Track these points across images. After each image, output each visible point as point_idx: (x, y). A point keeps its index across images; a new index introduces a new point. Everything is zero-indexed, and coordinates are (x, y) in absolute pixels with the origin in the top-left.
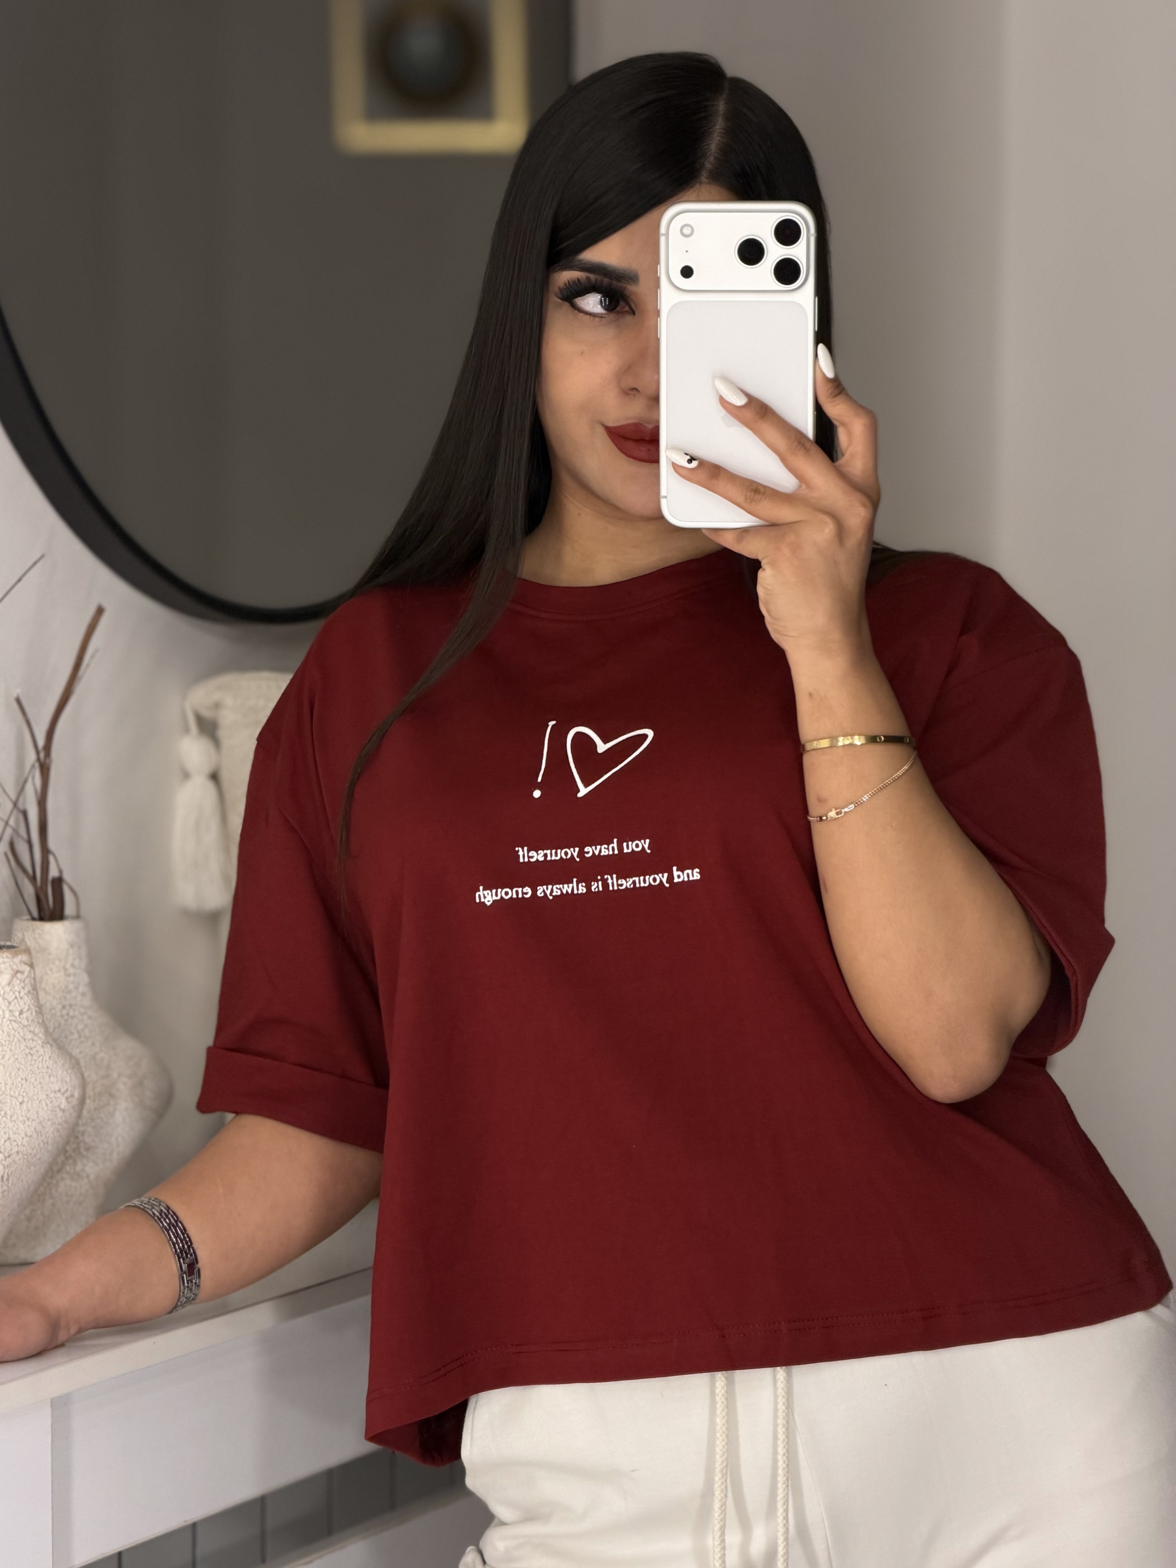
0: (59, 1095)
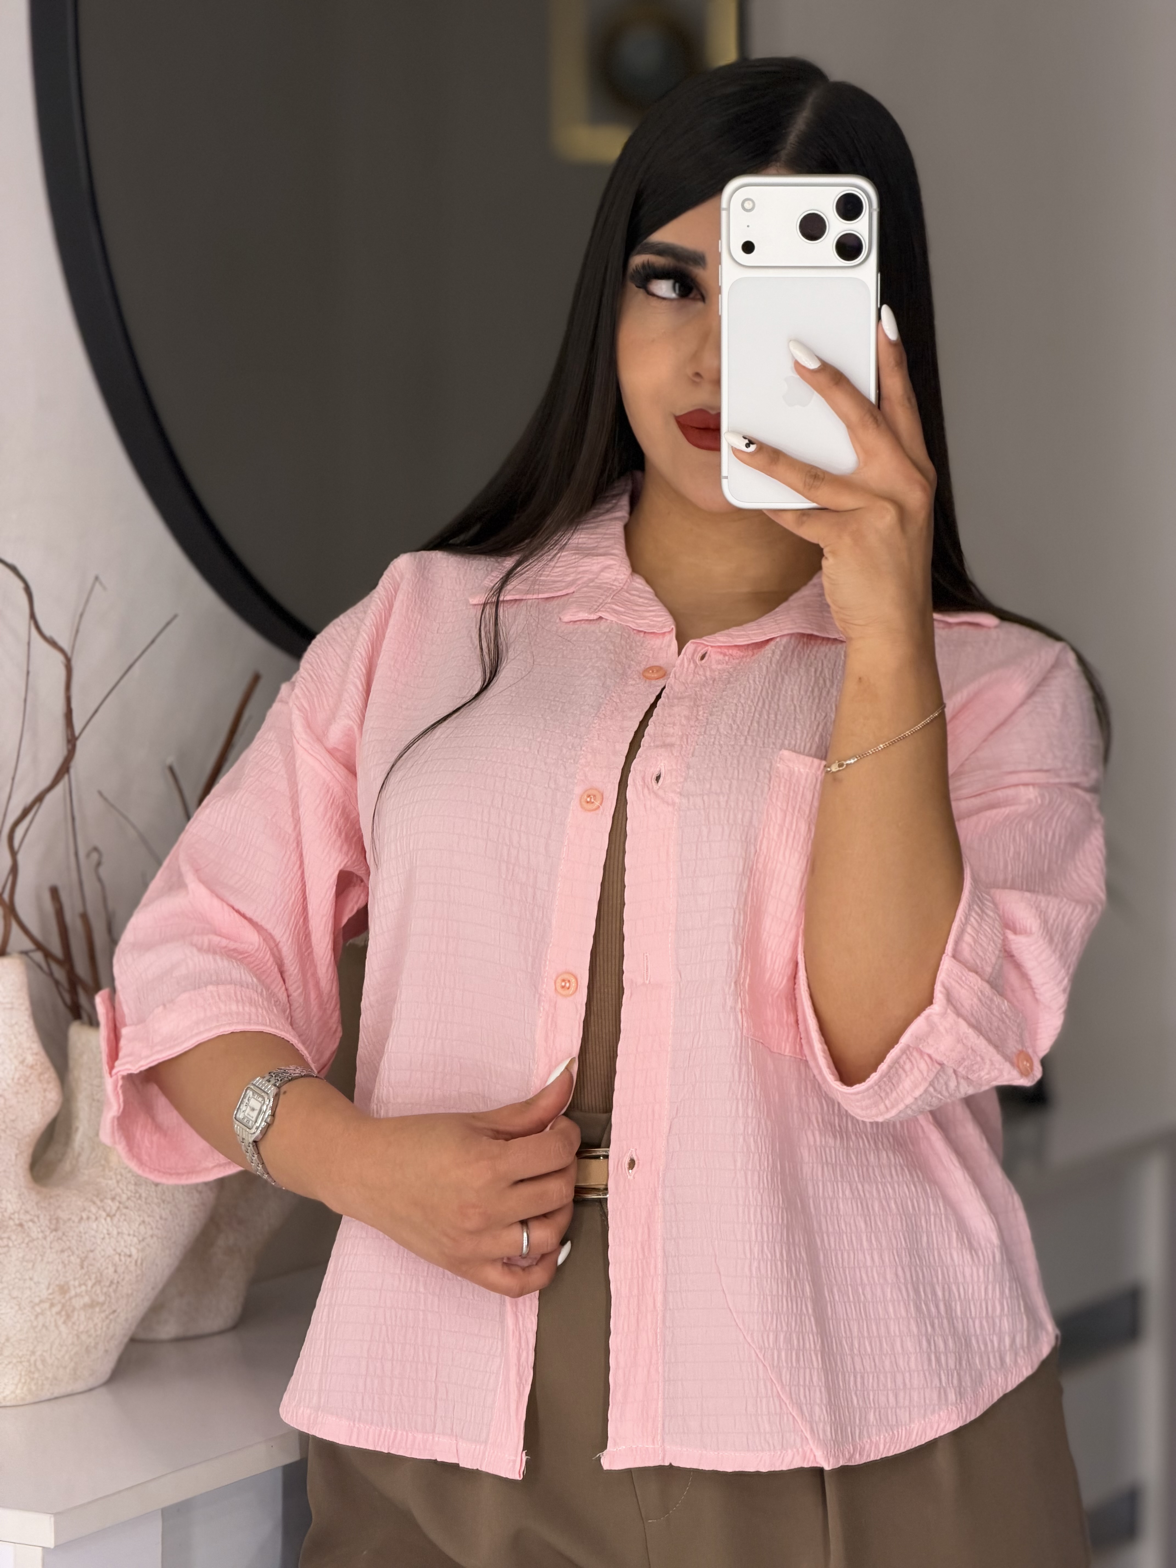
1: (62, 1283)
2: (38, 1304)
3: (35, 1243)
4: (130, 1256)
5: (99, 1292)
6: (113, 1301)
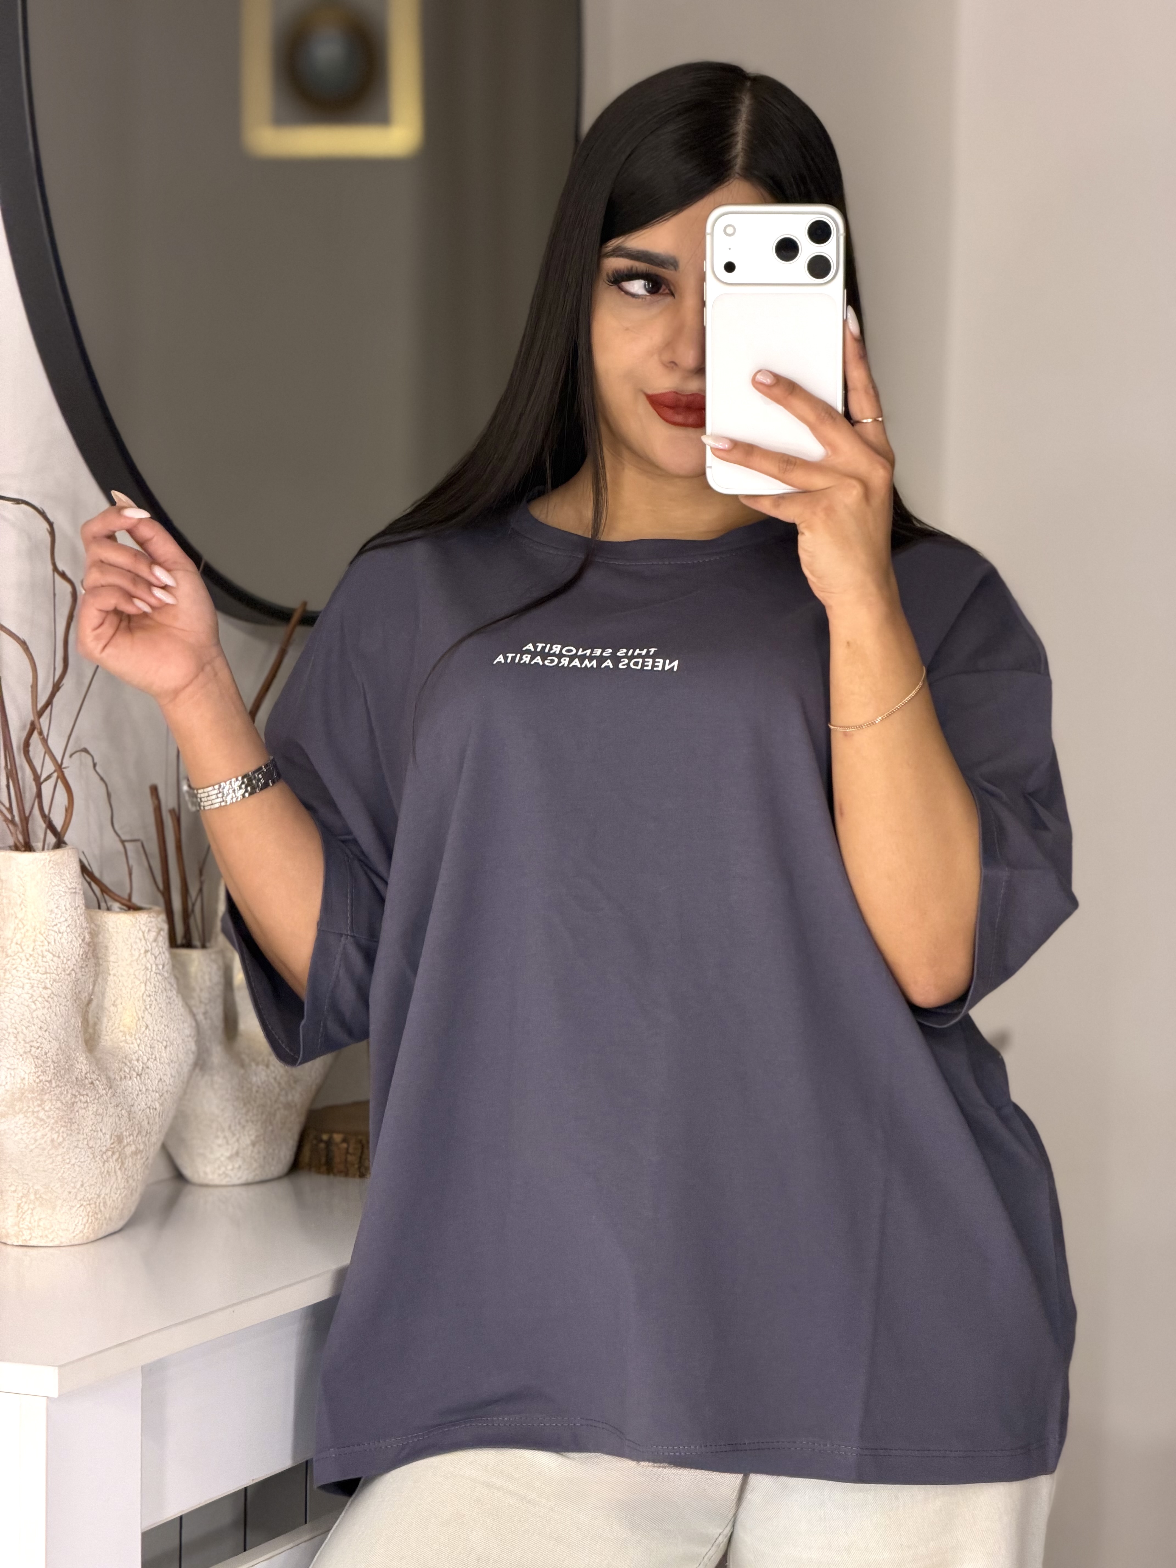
0: (190, 1039)
1: (119, 1134)
2: (105, 1153)
3: (102, 1098)
4: (156, 1109)
5: (140, 1141)
6: (147, 1149)
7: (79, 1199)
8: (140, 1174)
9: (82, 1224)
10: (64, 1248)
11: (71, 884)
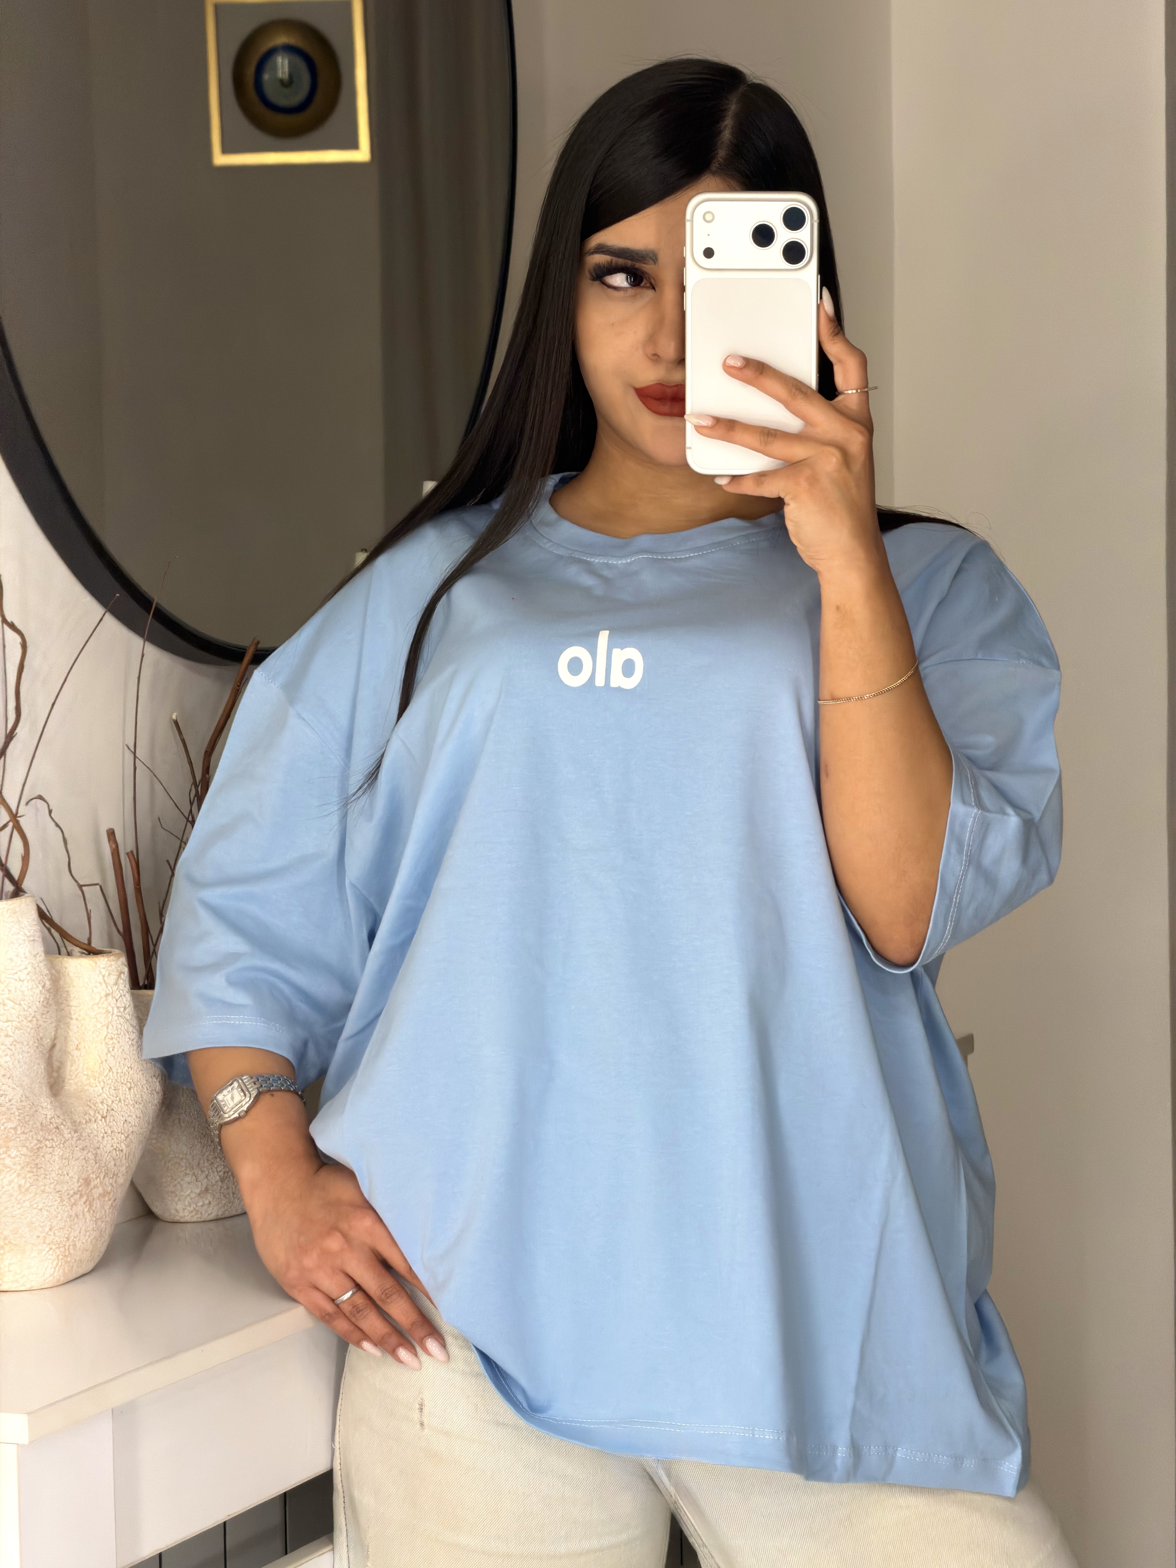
1: (86, 1177)
2: (72, 1196)
3: (68, 1142)
4: (122, 1151)
5: (108, 1183)
7: (47, 1242)
8: (109, 1215)
9: (51, 1268)
10: (34, 1292)
11: (29, 932)
